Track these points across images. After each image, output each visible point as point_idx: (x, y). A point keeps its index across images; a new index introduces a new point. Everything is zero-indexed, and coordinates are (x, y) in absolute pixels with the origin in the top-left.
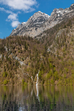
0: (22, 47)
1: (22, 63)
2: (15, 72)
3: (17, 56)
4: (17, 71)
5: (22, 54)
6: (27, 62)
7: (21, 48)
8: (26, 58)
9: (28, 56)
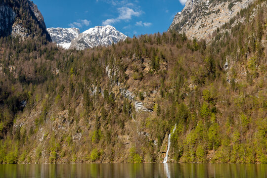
0: (146, 64)
1: (139, 106)
2: (120, 131)
3: (128, 88)
4: (126, 126)
5: (141, 83)
6: (150, 103)
7: (144, 68)
8: (152, 92)
9: (156, 87)
